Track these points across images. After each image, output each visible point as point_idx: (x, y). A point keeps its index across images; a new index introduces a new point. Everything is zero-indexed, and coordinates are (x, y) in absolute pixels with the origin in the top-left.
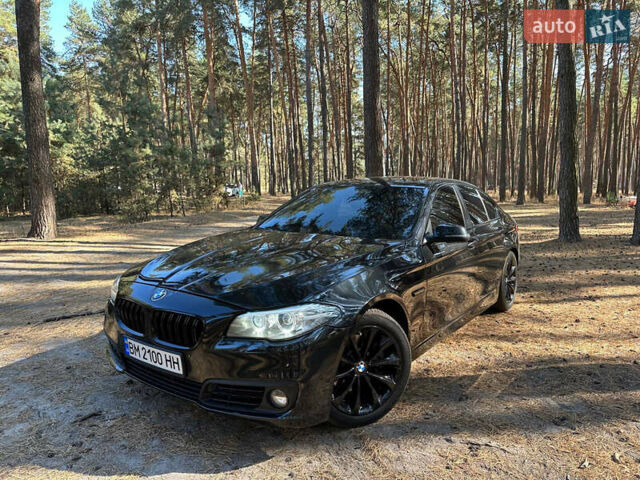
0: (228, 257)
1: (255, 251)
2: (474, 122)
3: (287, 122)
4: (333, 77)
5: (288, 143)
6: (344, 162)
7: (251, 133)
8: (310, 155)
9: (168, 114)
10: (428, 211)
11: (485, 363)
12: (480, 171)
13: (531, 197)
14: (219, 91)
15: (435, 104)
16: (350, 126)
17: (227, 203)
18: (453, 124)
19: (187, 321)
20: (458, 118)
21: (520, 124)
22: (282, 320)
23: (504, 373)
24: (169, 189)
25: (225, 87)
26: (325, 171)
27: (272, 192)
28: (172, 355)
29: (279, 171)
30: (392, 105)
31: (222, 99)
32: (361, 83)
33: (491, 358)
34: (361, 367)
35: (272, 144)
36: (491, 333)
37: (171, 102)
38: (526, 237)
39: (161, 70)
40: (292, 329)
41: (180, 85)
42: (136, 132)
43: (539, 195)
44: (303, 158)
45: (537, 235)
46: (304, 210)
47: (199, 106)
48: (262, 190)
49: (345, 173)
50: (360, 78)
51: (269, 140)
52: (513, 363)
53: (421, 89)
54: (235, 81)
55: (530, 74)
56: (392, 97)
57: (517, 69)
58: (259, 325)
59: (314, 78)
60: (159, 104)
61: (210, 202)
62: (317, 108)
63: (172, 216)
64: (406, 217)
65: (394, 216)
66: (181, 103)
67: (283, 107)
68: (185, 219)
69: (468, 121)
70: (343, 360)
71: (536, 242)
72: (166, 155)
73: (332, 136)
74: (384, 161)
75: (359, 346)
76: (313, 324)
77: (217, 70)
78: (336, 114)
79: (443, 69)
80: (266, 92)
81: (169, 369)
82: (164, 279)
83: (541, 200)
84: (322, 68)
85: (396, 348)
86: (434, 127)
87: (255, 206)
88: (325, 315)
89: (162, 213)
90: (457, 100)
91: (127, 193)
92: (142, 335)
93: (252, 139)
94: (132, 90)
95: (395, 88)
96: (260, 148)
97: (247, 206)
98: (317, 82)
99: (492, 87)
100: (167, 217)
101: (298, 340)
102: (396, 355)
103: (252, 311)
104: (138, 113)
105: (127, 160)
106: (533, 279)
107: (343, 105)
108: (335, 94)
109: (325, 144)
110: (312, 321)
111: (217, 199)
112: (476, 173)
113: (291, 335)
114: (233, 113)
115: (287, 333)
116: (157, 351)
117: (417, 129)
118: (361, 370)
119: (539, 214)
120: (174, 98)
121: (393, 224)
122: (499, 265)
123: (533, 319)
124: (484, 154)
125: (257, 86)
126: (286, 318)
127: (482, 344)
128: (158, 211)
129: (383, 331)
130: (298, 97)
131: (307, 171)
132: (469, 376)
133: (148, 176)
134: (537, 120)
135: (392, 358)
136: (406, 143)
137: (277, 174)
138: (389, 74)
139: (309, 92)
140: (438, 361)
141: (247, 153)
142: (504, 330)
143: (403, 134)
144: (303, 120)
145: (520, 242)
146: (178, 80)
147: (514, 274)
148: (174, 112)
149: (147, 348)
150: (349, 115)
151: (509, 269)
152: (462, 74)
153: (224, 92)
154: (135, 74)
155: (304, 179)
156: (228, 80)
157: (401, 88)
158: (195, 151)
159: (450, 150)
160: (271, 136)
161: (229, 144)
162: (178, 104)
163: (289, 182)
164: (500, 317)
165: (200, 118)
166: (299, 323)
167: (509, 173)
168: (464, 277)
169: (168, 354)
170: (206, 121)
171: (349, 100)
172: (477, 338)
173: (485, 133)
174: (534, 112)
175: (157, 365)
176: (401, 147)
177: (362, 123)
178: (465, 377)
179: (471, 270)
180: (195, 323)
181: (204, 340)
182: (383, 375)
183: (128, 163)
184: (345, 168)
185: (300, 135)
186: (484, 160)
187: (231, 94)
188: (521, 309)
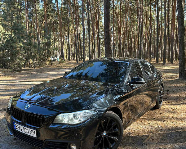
0: (53, 90)
1: (63, 88)
2: (146, 33)
3: (75, 32)
4: (92, 16)
5: (75, 41)
6: (97, 47)
7: (61, 37)
8: (84, 45)
9: (29, 29)
10: (129, 71)
11: (152, 130)
12: (149, 51)
13: (168, 62)
14: (49, 21)
15: (131, 26)
16: (99, 34)
17: (52, 64)
18: (138, 33)
19: (38, 117)
20: (140, 31)
21: (164, 33)
22: (75, 116)
23: (159, 134)
24: (29, 59)
25: (51, 19)
26: (90, 52)
27: (69, 59)
28: (32, 130)
29: (72, 51)
30: (115, 26)
31: (50, 24)
32: (103, 18)
33: (154, 128)
34: (105, 134)
35: (69, 40)
36: (153, 117)
37: (30, 25)
38: (167, 78)
39: (26, 12)
40: (79, 120)
41: (33, 18)
42: (17, 37)
43: (171, 61)
44: (81, 46)
45: (170, 77)
46: (83, 69)
47: (41, 26)
48: (65, 58)
49: (97, 52)
50: (102, 16)
51: (68, 39)
52: (162, 130)
53: (126, 20)
54: (55, 17)
55: (167, 15)
56: (115, 23)
57: (162, 12)
58: (66, 118)
59: (85, 16)
60: (25, 25)
61: (45, 64)
62: (86, 27)
63: (30, 69)
64: (121, 72)
65: (116, 71)
66: (34, 25)
67: (73, 27)
68: (35, 71)
69: (144, 32)
70: (98, 131)
71: (171, 80)
72: (28, 46)
73: (92, 38)
74: (112, 47)
75: (104, 125)
76: (86, 117)
77: (48, 13)
78: (94, 29)
79: (134, 12)
80: (67, 21)
81: (31, 135)
82: (30, 99)
83: (172, 63)
84: (88, 12)
85: (118, 126)
86: (131, 34)
87: (62, 65)
88: (91, 114)
89: (26, 68)
90: (140, 25)
91: (13, 60)
92: (21, 122)
93: (61, 39)
94: (15, 21)
95: (116, 20)
96: (64, 42)
97: (59, 65)
98: (86, 17)
99: (153, 19)
100: (28, 70)
101: (81, 124)
102: (118, 128)
103: (63, 113)
104: (17, 29)
105: (13, 48)
106: (169, 95)
107: (96, 26)
108: (94, 22)
109: (89, 41)
110: (86, 116)
111: (48, 62)
112: (147, 52)
113: (78, 122)
114: (54, 29)
115: (76, 122)
116: (26, 128)
117: (124, 35)
118: (104, 135)
119: (171, 69)
120: (31, 23)
121: (116, 75)
122: (157, 90)
123: (169, 112)
124: (150, 45)
125: (63, 19)
126: (76, 116)
127: (150, 122)
128: (25, 67)
129: (113, 119)
130: (79, 23)
131: (82, 51)
132: (145, 135)
133: (21, 54)
134: (170, 32)
135: (116, 130)
136: (120, 41)
137: (71, 52)
138: (114, 14)
139: (83, 21)
140: (134, 129)
141: (59, 44)
142: (159, 116)
143: (119, 37)
144: (81, 32)
145: (164, 80)
146: (33, 16)
147: (162, 94)
148: (31, 29)
149: (23, 127)
150: (99, 30)
151: (160, 92)
152: (141, 15)
153: (50, 21)
154: (16, 14)
155: (81, 54)
156: (52, 17)
157: (118, 20)
158: (39, 44)
159: (137, 43)
160: (69, 38)
161: (53, 41)
162: (32, 25)
163: (75, 55)
164: (157, 111)
165: (41, 31)
166: (81, 118)
167: (160, 52)
168: (143, 96)
169: (31, 130)
170: (43, 32)
171: (98, 24)
172: (148, 120)
173: (151, 37)
174: (169, 29)
175: (27, 133)
176: (118, 42)
177: (103, 33)
178: (144, 136)
179: (146, 93)
180: (41, 118)
181: (45, 124)
182: (113, 136)
183: (13, 49)
184: (97, 50)
185: (80, 38)
186: (150, 47)
187: (53, 22)
188: (165, 108)
